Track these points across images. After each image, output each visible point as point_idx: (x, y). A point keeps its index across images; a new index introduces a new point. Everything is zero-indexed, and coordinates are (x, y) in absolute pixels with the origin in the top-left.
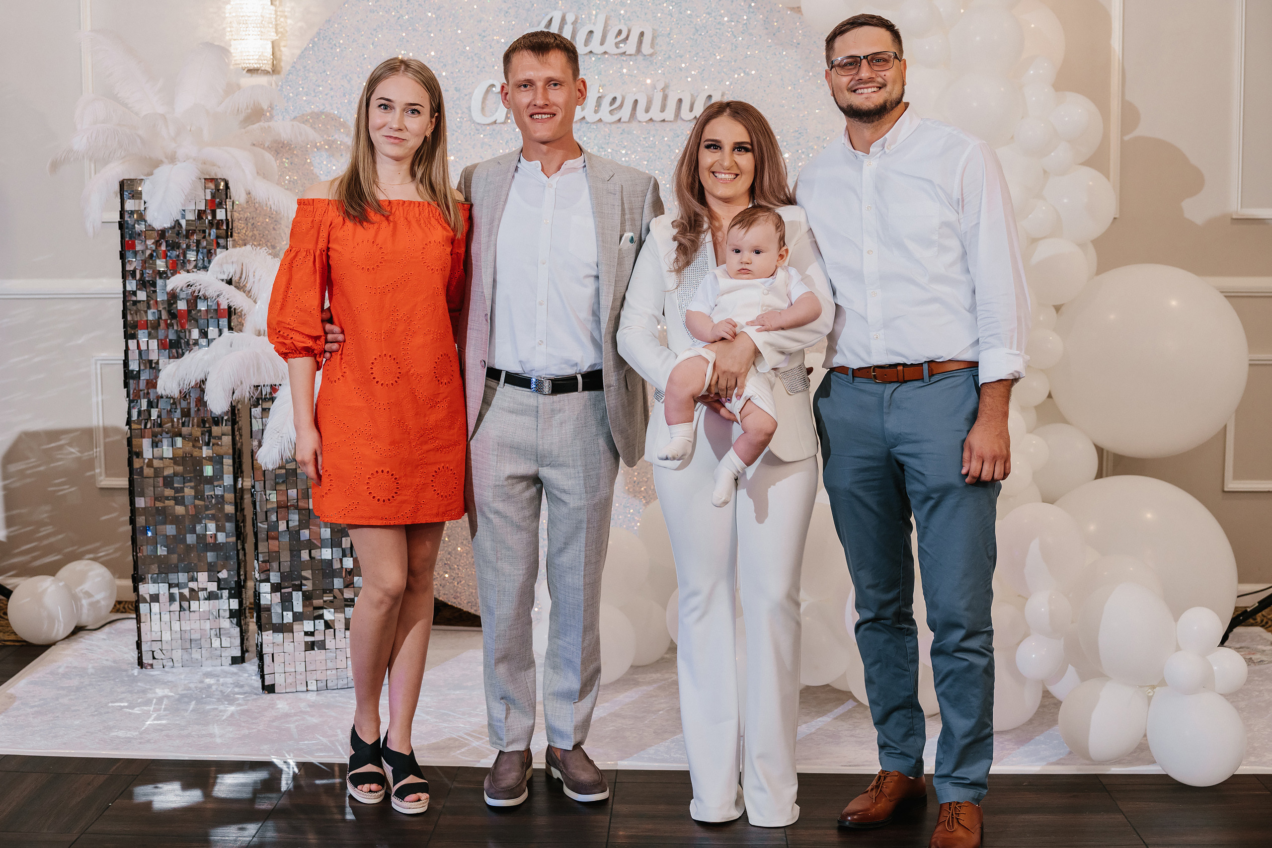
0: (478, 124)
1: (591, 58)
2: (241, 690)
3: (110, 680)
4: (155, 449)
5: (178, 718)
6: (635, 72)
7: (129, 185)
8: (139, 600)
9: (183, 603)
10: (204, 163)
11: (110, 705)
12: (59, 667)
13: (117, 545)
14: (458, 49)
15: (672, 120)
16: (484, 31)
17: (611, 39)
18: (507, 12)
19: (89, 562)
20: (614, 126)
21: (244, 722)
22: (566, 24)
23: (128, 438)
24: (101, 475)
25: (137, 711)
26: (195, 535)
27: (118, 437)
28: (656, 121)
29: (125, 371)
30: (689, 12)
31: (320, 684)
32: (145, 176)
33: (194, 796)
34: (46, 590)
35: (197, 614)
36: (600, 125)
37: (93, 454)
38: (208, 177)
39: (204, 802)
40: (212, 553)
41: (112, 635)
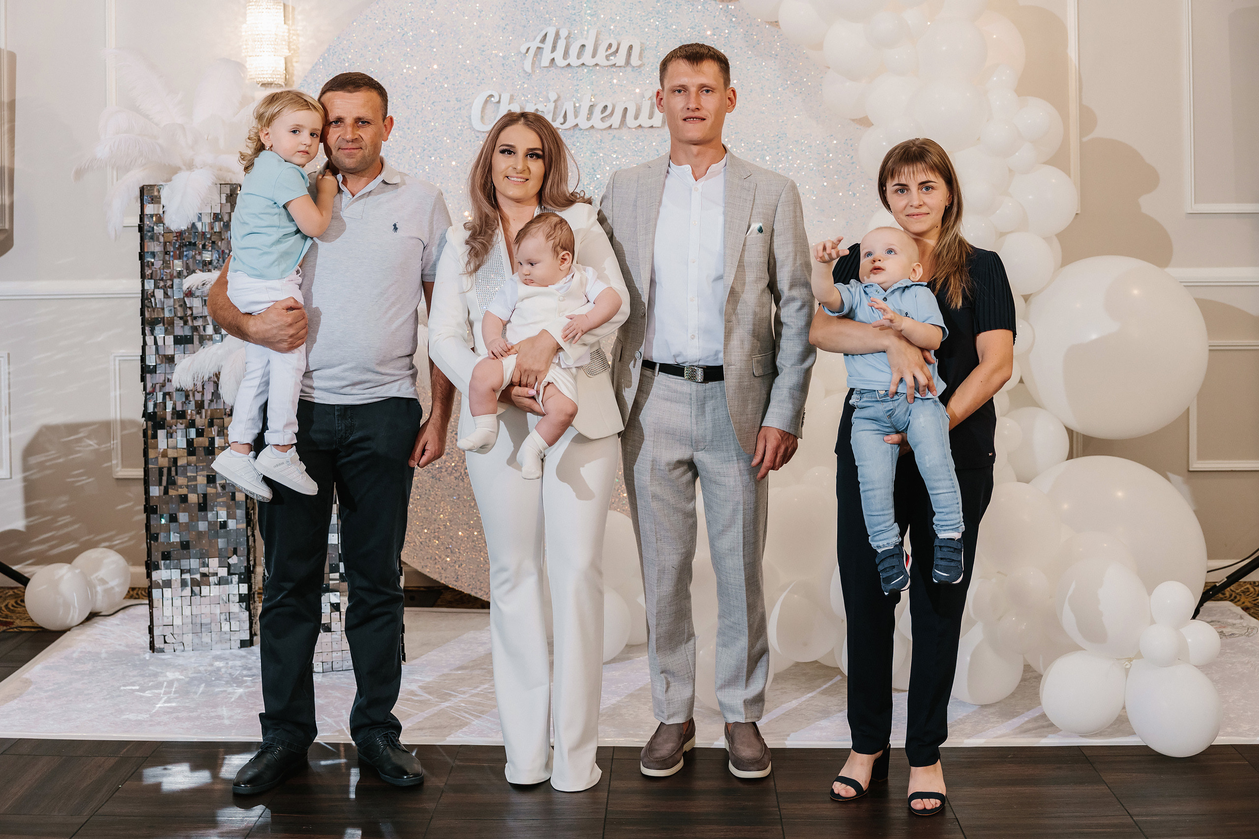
0: (478, 131)
1: (583, 70)
2: (249, 673)
3: (122, 664)
4: (169, 440)
5: (188, 701)
6: (625, 82)
7: (149, 190)
8: (152, 586)
9: (194, 588)
10: (221, 170)
11: (122, 688)
12: (74, 652)
13: (133, 533)
14: (459, 63)
15: (660, 126)
16: (483, 46)
17: (602, 53)
18: (504, 29)
19: (105, 549)
20: (605, 132)
21: (251, 704)
22: (560, 38)
23: (144, 430)
24: (117, 467)
25: (148, 694)
26: (207, 523)
27: (134, 430)
28: (644, 128)
29: (142, 366)
30: (674, 27)
31: (326, 666)
32: (164, 181)
33: (202, 777)
34: (62, 577)
35: (208, 598)
36: (592, 131)
37: (110, 446)
38: (223, 183)
39: (213, 783)
40: (223, 540)
41: (125, 621)
